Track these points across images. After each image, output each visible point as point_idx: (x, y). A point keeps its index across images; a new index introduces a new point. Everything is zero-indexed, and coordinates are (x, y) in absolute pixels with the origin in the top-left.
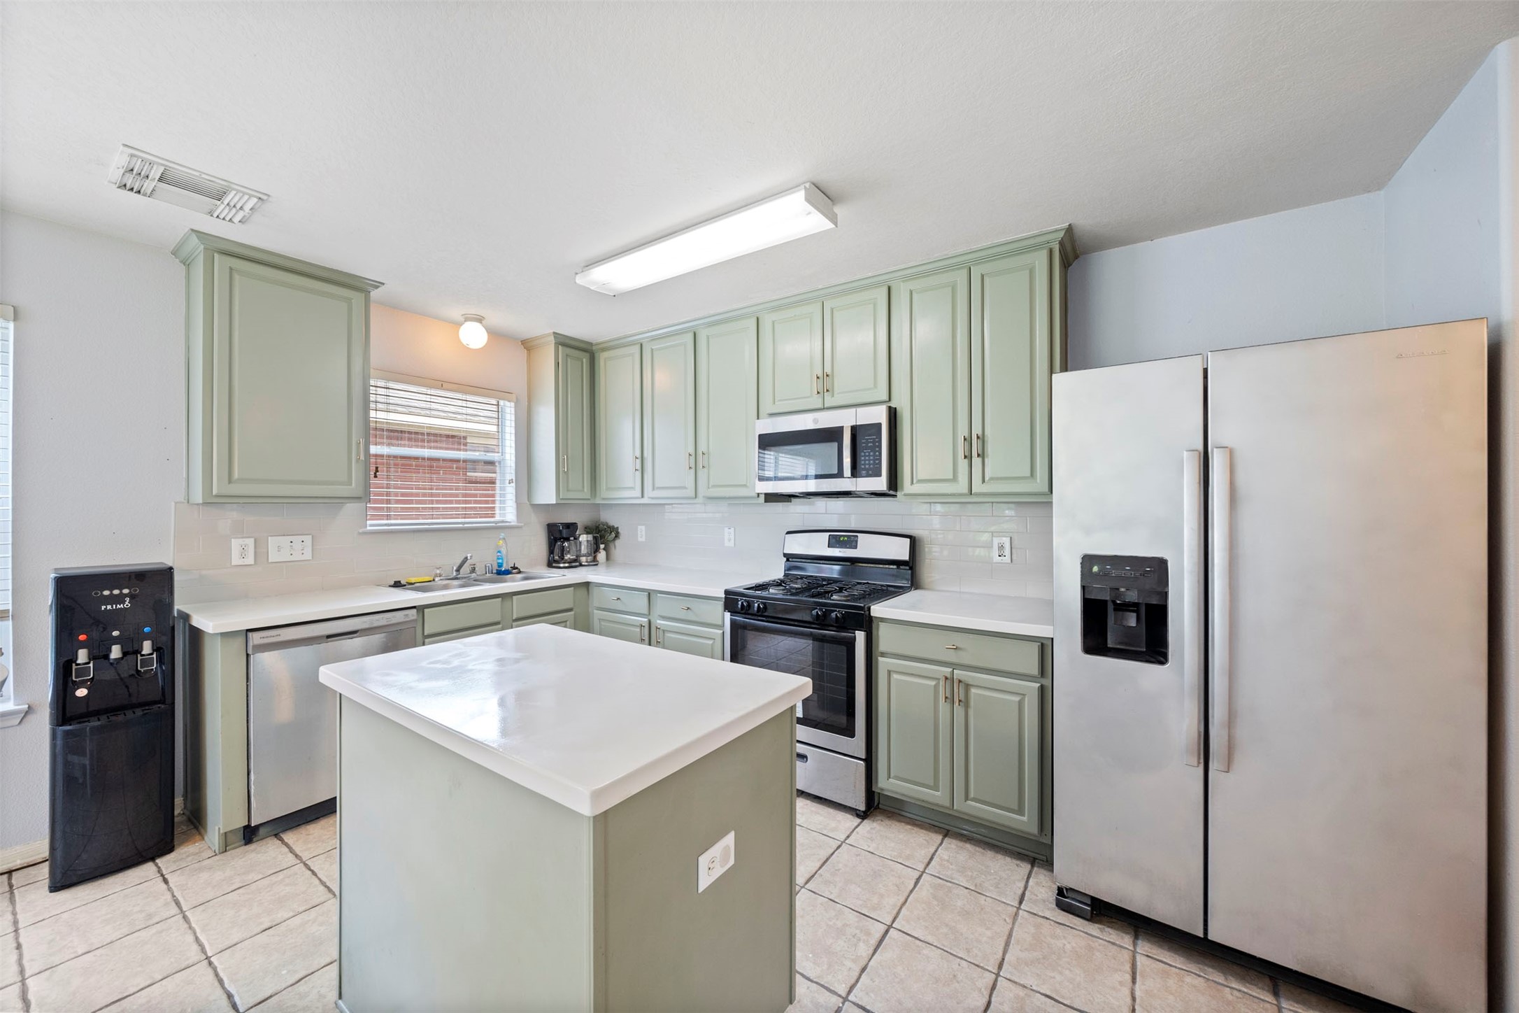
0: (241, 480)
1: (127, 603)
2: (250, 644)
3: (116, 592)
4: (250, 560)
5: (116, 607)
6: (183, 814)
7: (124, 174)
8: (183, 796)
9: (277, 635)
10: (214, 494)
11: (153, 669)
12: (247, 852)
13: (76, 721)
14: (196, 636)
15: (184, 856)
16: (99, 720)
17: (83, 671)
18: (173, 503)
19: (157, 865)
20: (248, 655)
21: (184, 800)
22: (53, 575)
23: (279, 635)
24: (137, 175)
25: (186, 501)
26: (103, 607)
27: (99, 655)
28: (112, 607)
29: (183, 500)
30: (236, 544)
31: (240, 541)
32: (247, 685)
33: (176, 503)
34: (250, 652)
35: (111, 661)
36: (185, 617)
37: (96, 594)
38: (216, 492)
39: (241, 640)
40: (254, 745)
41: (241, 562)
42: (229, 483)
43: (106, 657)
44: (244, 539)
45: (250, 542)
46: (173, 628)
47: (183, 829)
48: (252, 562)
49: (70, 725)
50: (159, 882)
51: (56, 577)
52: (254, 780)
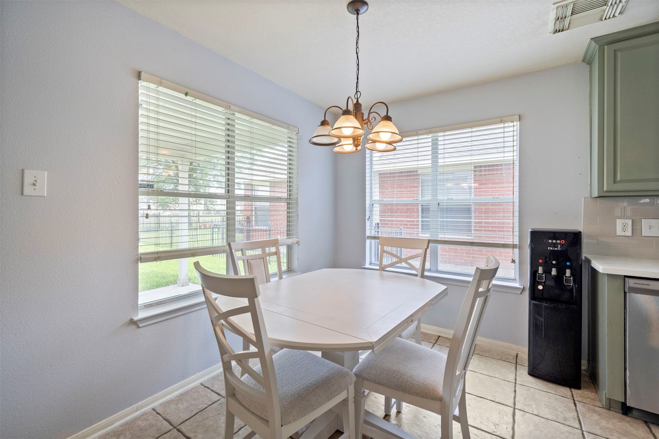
0: (622, 181)
1: (559, 248)
2: (627, 286)
3: (554, 241)
4: (629, 233)
5: (554, 249)
6: (587, 371)
7: (555, 23)
8: (587, 361)
9: (647, 285)
10: (605, 189)
11: (571, 285)
12: (623, 419)
13: (538, 300)
14: (594, 272)
15: (586, 396)
16: (547, 303)
17: (541, 278)
18: (583, 198)
19: (571, 392)
20: (625, 293)
21: (588, 363)
22: (530, 230)
23: (649, 285)
24: (561, 19)
25: (590, 197)
26: (549, 248)
27: (547, 272)
28: (553, 249)
29: (588, 196)
30: (619, 223)
31: (622, 221)
32: (625, 312)
33: (584, 198)
34: (627, 291)
35: (552, 276)
36: (588, 261)
37: (546, 241)
38: (606, 189)
39: (621, 282)
40: (629, 353)
41: (622, 234)
42: (614, 183)
43: (550, 273)
44: (625, 220)
45: (630, 222)
46: (581, 265)
47: (586, 379)
48: (630, 234)
49: (536, 301)
50: (572, 403)
51: (531, 231)
52: (629, 376)
